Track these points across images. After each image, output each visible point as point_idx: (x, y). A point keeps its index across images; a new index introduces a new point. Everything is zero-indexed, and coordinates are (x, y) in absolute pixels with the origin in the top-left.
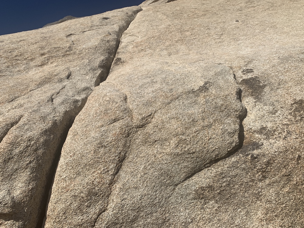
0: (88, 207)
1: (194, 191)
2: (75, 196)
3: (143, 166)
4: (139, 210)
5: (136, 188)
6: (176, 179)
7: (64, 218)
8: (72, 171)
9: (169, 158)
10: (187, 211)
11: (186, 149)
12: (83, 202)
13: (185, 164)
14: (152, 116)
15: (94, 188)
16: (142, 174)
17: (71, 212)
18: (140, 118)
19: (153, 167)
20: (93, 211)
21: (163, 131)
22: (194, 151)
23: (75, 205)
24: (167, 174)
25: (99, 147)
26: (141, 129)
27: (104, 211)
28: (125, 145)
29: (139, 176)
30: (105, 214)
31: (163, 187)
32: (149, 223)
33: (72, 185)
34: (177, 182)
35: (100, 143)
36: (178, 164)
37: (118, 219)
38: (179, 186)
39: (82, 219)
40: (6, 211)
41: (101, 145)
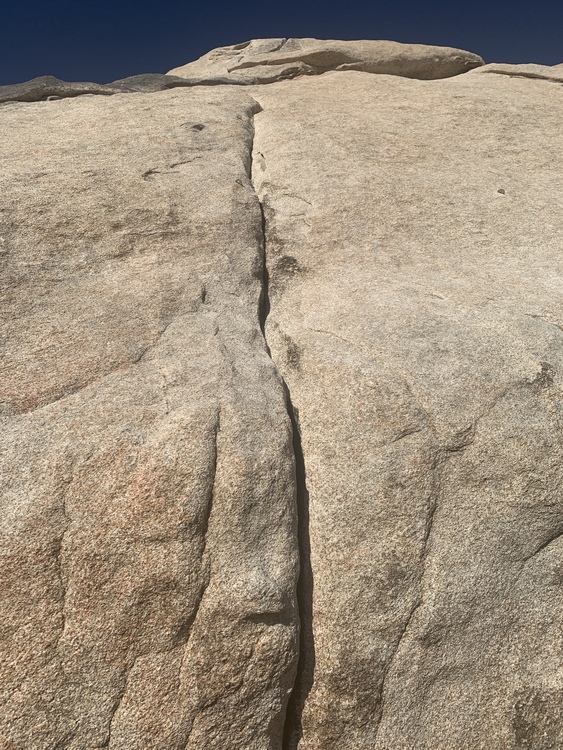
0: (394, 597)
1: (554, 570)
2: (367, 578)
3: (471, 526)
4: (473, 602)
5: (465, 564)
6: (526, 550)
7: (353, 617)
8: (348, 529)
9: (514, 512)
10: (544, 604)
11: (542, 498)
12: (383, 589)
13: (540, 525)
14: (472, 430)
15: (398, 564)
16: (472, 539)
17: (364, 607)
18: (453, 432)
19: (488, 528)
20: (403, 604)
21: (497, 460)
22: (554, 501)
23: (370, 594)
24: (511, 541)
25: (391, 487)
26: (455, 453)
27: (418, 606)
28: (433, 485)
29: (467, 542)
30: (421, 610)
31: (505, 564)
32: (489, 626)
33: (356, 557)
34: (527, 555)
35: (392, 478)
36: (529, 524)
37: (444, 619)
38: (530, 561)
39: (387, 620)
40: (276, 607)
41: (393, 482)
